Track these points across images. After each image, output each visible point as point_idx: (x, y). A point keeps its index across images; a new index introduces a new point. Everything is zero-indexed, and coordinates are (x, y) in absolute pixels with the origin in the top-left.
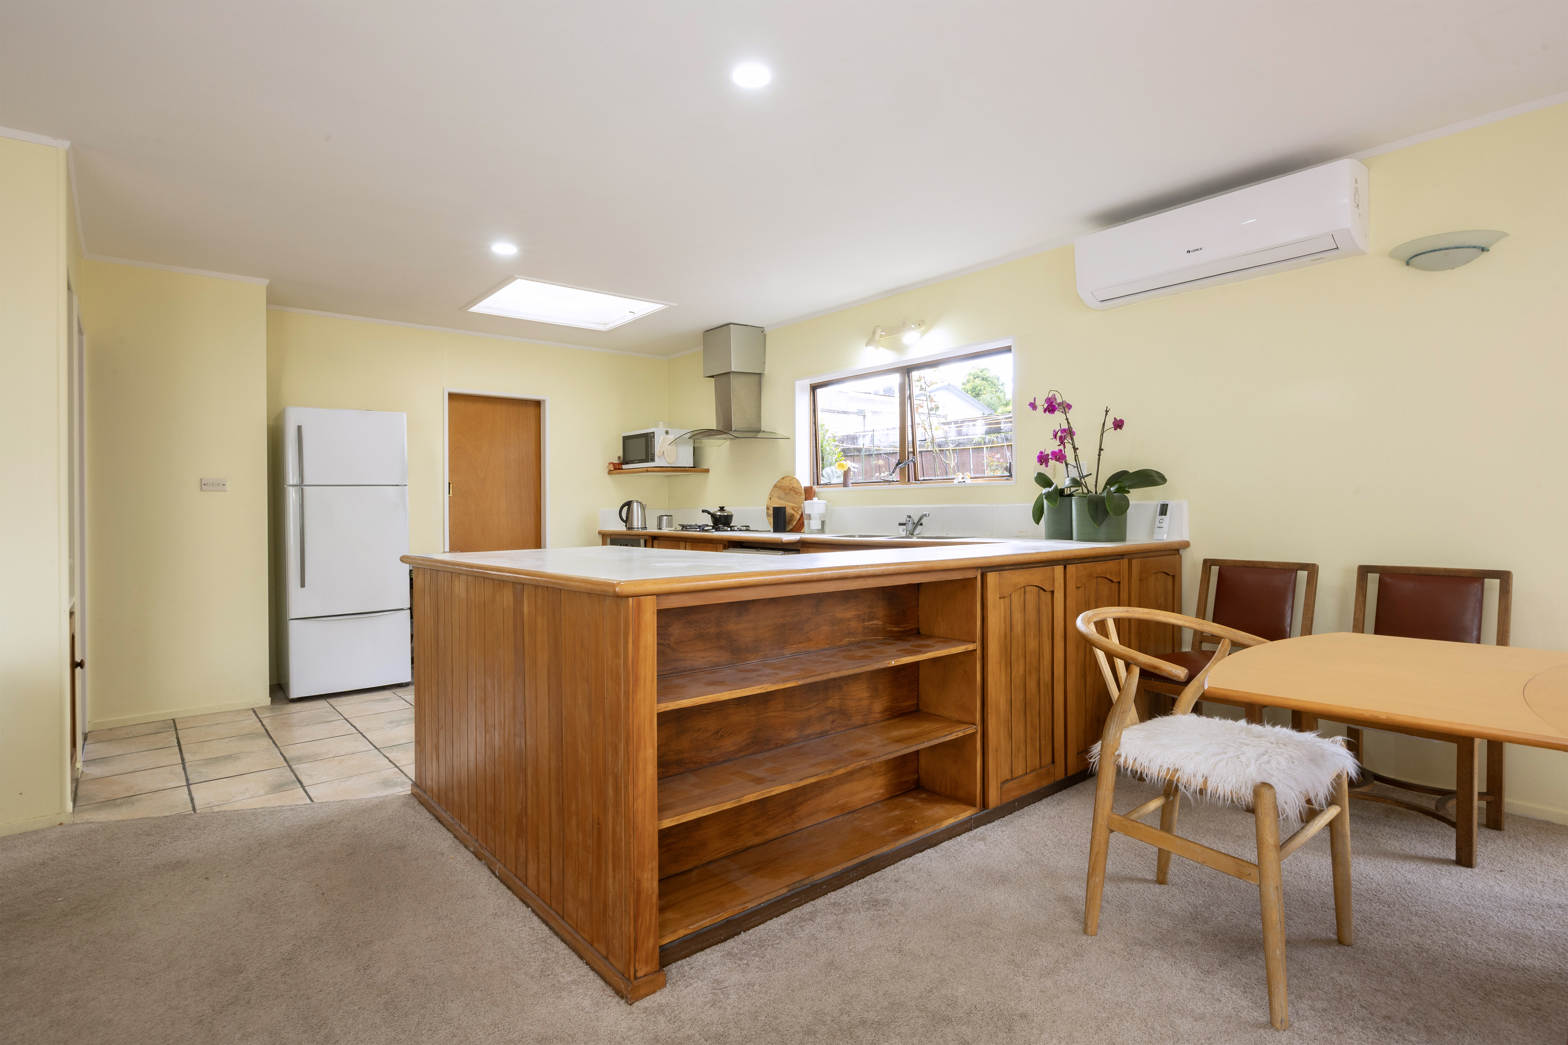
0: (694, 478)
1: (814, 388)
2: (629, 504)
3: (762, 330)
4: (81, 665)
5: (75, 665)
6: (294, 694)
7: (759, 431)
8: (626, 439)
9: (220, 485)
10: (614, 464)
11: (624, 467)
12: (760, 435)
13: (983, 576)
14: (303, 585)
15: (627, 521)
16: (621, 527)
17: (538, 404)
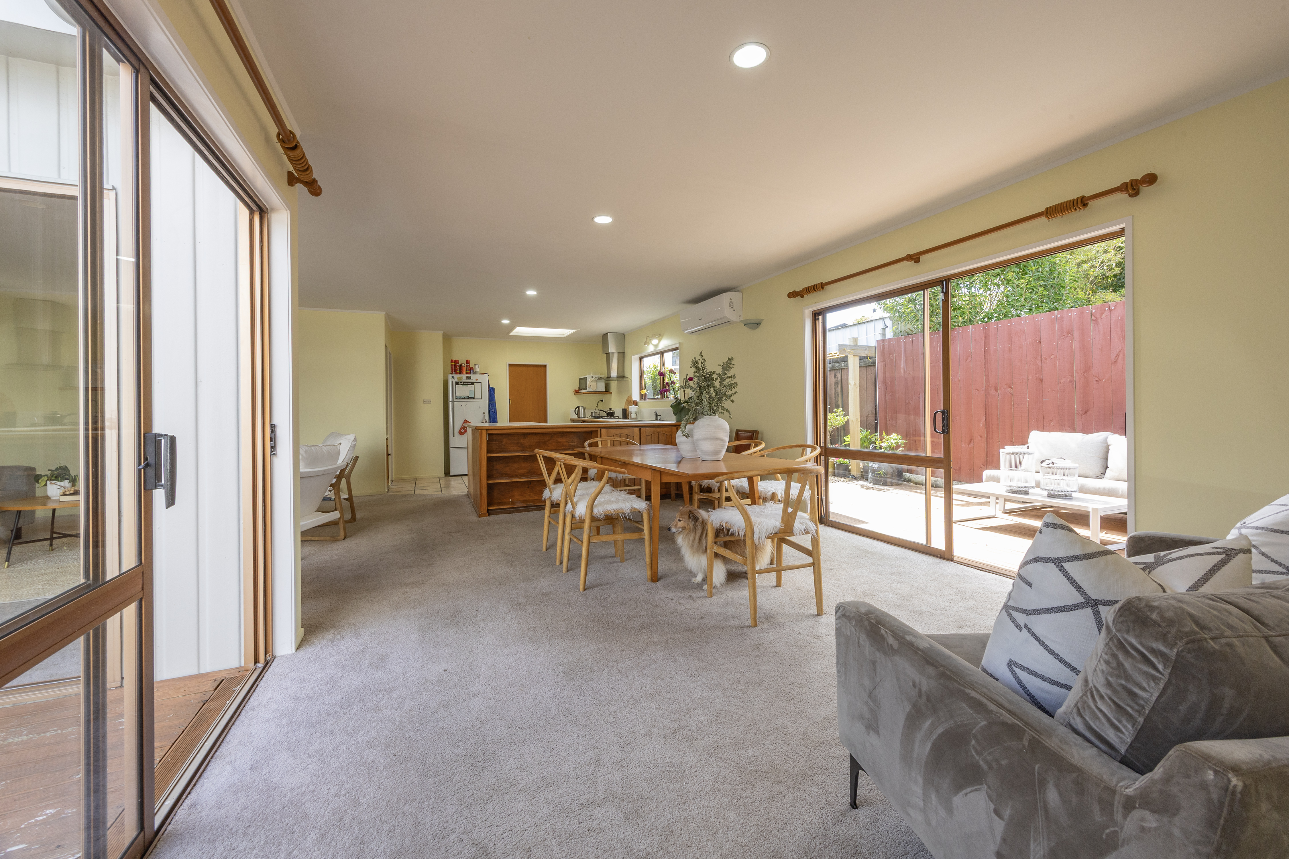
0: (608, 395)
1: (641, 358)
2: (578, 407)
3: (623, 334)
4: (390, 455)
5: (388, 455)
6: (452, 474)
7: (624, 377)
8: (580, 379)
9: (429, 402)
10: (576, 390)
11: (580, 391)
12: (625, 379)
13: (601, 430)
14: (454, 436)
15: (578, 414)
16: (576, 417)
17: (545, 366)
